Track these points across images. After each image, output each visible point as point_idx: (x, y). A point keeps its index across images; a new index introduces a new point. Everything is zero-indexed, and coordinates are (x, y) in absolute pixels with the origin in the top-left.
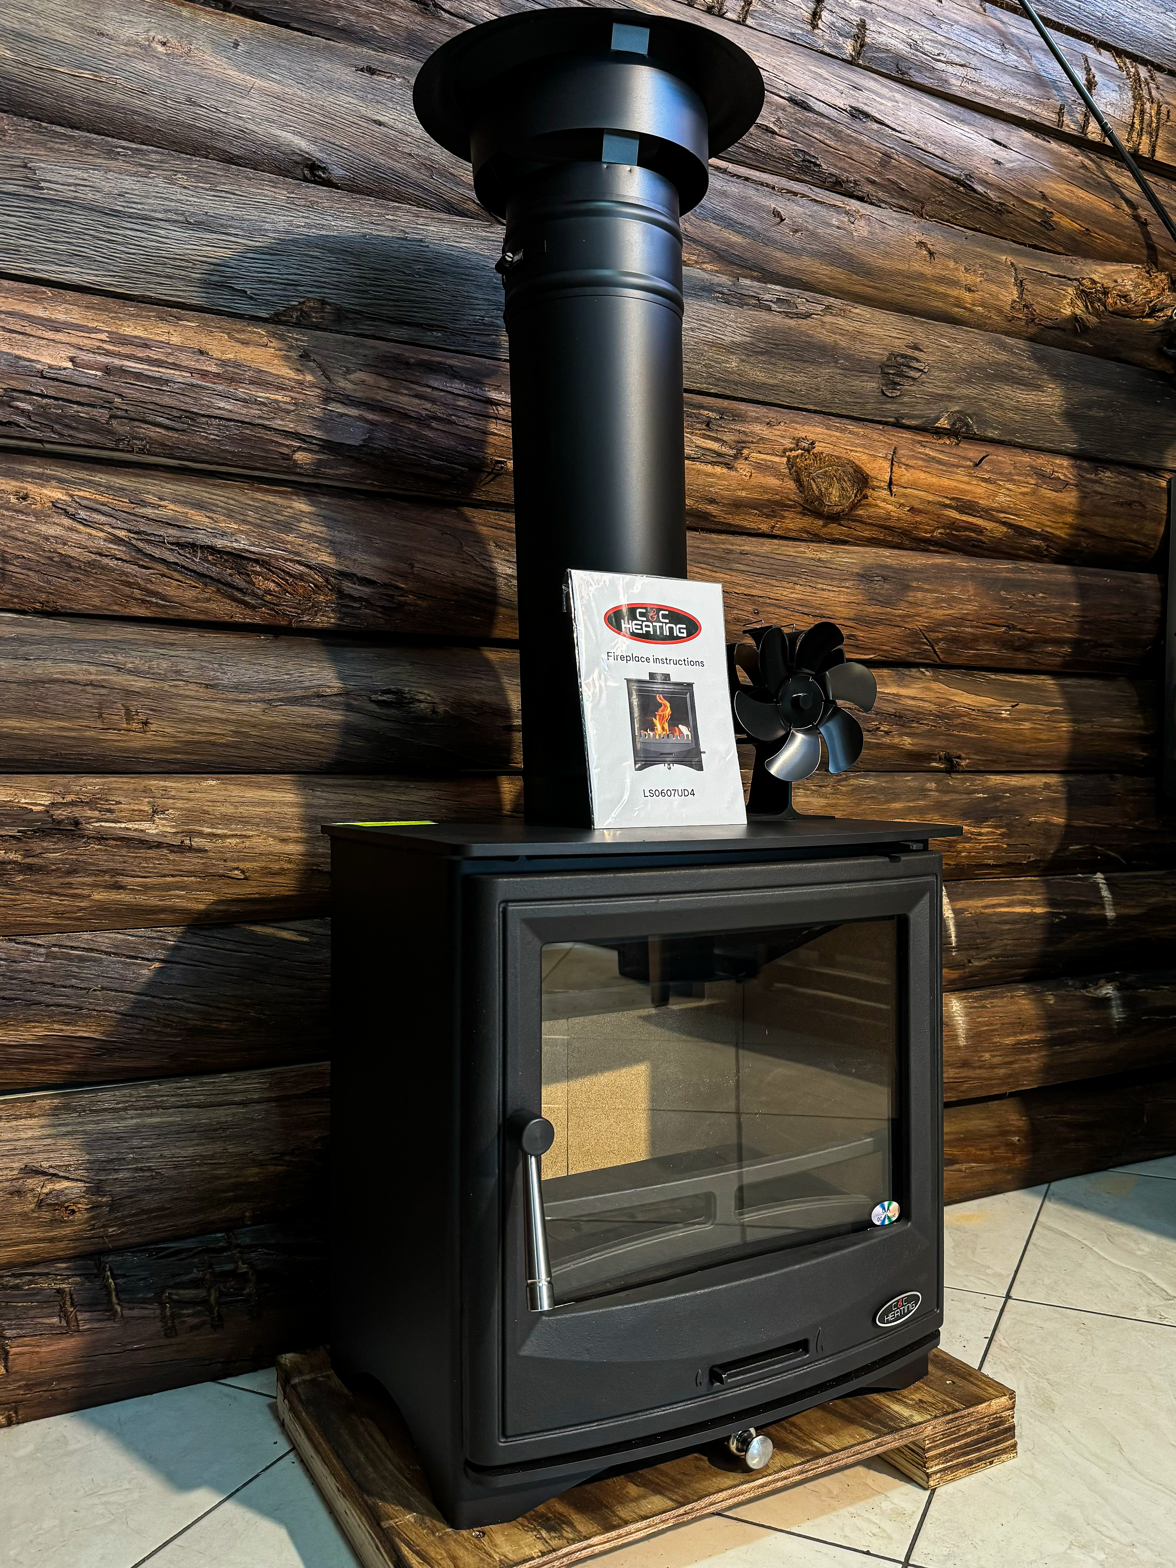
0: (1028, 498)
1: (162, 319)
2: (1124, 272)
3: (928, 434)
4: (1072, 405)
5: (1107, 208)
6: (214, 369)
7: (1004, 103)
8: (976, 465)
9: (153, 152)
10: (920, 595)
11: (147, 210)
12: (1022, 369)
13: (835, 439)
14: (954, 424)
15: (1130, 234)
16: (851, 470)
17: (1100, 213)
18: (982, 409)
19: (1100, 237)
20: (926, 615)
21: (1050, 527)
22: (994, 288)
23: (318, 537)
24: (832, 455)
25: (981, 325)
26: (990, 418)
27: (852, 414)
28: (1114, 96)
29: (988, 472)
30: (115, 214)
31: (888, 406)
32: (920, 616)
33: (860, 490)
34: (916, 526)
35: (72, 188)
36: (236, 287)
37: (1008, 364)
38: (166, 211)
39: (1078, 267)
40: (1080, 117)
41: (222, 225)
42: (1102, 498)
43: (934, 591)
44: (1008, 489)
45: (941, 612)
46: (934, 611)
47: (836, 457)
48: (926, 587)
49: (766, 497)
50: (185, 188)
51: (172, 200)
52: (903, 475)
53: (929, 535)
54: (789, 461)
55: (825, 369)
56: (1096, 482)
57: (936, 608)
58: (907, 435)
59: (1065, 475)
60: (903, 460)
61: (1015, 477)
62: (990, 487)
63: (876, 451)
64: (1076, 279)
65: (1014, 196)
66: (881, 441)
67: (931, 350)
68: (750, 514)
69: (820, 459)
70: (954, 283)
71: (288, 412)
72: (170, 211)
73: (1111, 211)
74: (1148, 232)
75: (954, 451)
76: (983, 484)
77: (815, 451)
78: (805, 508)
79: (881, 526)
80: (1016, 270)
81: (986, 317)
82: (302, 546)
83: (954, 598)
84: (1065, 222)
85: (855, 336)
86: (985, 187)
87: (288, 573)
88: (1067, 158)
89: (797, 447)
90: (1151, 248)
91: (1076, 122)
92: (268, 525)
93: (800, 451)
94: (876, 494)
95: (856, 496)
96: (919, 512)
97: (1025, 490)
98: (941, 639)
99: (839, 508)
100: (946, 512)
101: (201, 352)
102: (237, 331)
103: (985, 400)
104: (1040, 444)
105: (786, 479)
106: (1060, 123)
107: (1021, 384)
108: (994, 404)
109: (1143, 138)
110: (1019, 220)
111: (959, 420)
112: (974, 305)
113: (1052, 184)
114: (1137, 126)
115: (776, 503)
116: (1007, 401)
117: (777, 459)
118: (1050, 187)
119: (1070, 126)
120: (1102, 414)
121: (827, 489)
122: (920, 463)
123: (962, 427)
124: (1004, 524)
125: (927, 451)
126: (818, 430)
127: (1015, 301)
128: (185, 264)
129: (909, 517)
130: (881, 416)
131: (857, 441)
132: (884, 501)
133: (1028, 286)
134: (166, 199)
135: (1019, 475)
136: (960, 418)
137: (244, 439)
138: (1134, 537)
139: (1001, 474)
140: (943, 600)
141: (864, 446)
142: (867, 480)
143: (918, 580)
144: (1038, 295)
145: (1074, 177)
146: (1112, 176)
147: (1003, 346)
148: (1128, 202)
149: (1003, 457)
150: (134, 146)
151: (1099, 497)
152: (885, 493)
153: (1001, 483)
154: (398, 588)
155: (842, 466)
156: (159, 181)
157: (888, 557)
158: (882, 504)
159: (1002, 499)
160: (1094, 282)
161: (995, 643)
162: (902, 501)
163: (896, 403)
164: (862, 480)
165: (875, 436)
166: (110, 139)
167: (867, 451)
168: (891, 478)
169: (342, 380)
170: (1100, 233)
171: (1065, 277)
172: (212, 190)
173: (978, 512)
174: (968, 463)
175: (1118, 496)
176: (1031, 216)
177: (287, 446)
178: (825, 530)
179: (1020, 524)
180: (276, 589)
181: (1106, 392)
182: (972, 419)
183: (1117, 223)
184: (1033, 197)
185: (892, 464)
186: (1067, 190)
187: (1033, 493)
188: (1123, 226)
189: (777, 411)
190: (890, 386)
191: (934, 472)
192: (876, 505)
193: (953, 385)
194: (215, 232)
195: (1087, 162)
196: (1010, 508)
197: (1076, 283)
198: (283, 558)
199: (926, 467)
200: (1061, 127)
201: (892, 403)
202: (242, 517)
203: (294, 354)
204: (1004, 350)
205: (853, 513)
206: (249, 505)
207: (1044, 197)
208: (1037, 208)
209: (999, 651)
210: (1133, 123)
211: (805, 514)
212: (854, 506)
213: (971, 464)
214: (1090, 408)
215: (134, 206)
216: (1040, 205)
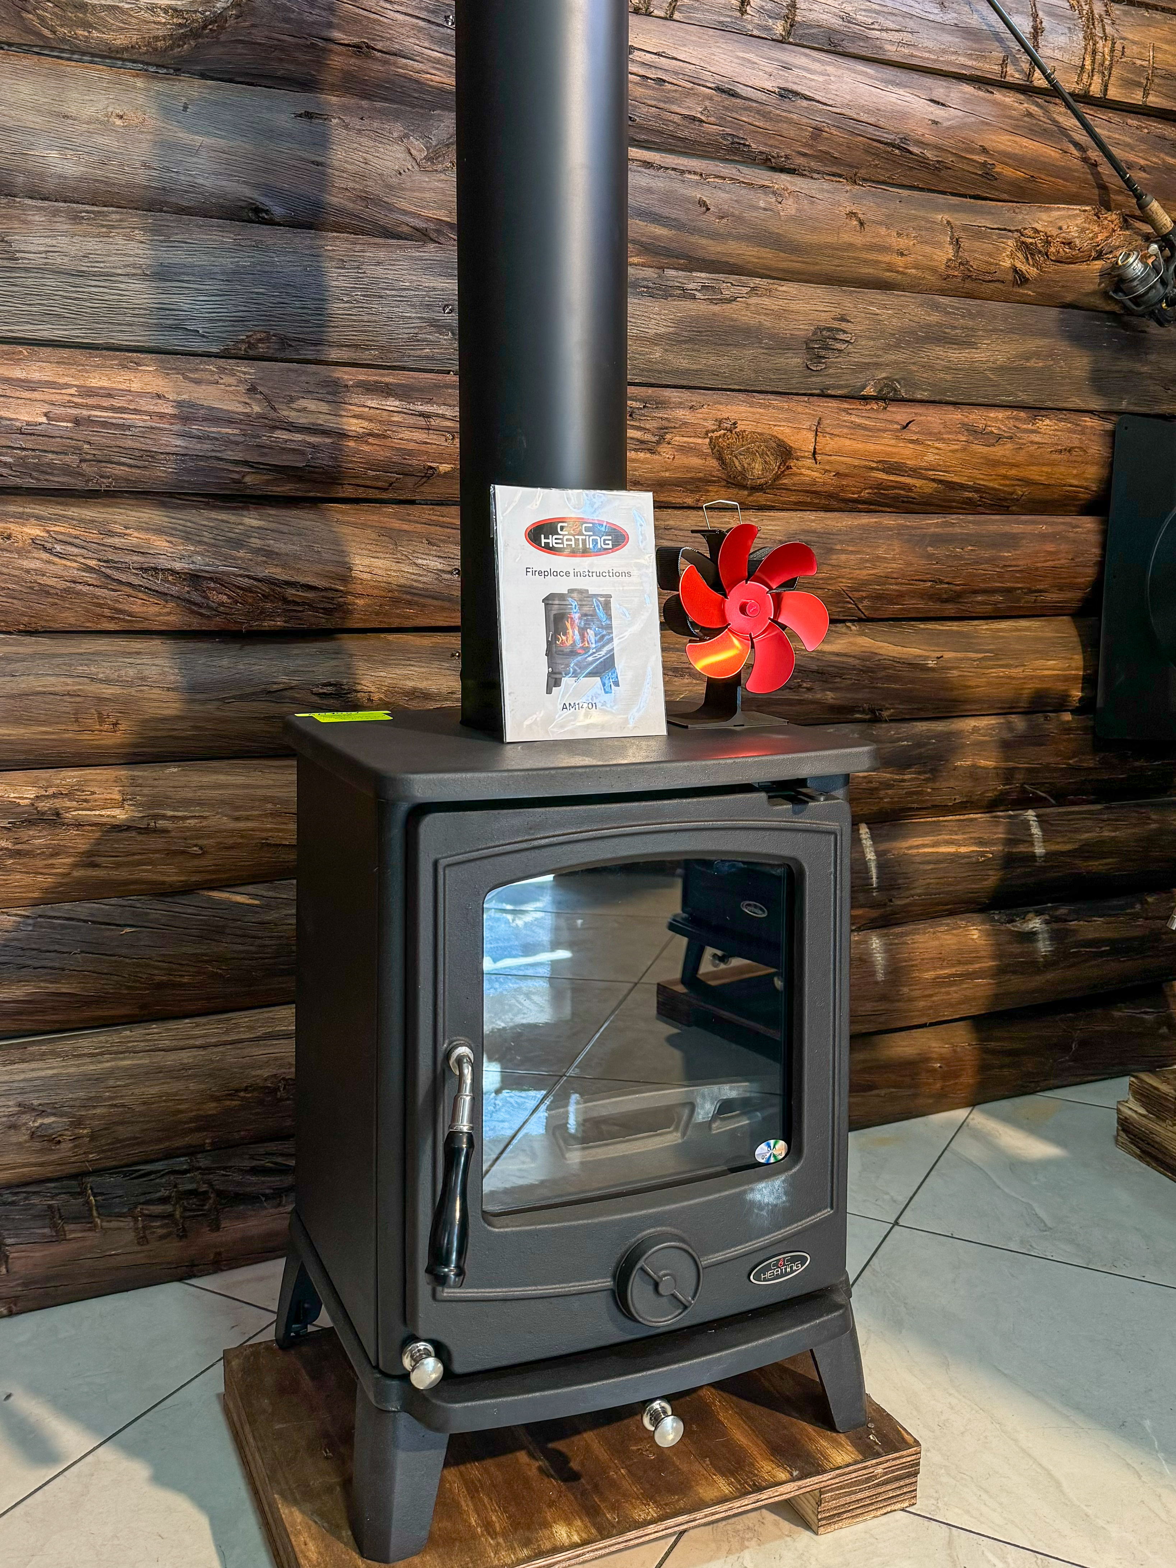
0: (959, 455)
1: (124, 367)
2: (1069, 217)
3: (855, 401)
4: (1009, 359)
5: (1053, 154)
6: (170, 411)
7: (942, 62)
8: (905, 427)
9: (113, 212)
10: (843, 557)
11: (111, 267)
12: (955, 328)
13: (758, 416)
14: (881, 390)
15: (1079, 177)
16: (774, 445)
17: (1047, 160)
18: (911, 372)
19: (1046, 182)
20: (851, 576)
21: (983, 479)
22: (928, 249)
23: (266, 550)
24: (754, 432)
25: (913, 287)
26: (918, 380)
27: (776, 389)
28: (1062, 40)
29: (916, 433)
30: (81, 274)
31: (813, 379)
32: (843, 578)
33: (784, 462)
34: (843, 488)
35: (43, 255)
36: (189, 327)
37: (939, 325)
38: (125, 266)
39: (1020, 217)
40: (1026, 66)
41: (175, 274)
42: (1039, 448)
43: (858, 552)
44: (937, 448)
45: (865, 572)
46: (858, 572)
47: (758, 433)
48: (850, 548)
49: (689, 475)
50: (142, 242)
51: (130, 256)
52: (828, 444)
53: (856, 496)
54: (711, 442)
55: (749, 350)
56: (1033, 431)
57: (860, 569)
58: (834, 404)
59: (999, 428)
60: (828, 430)
61: (945, 436)
62: (918, 447)
63: (800, 423)
64: (1017, 231)
65: (952, 153)
66: (806, 414)
67: (858, 319)
68: (674, 491)
69: (743, 437)
70: (884, 249)
71: (237, 443)
72: (128, 266)
73: (1058, 156)
74: (1099, 173)
75: (881, 416)
76: (911, 446)
77: (737, 430)
78: (728, 482)
79: (807, 491)
80: (952, 228)
81: (920, 278)
82: (251, 560)
83: (878, 558)
84: (1008, 172)
85: (778, 315)
86: (920, 147)
87: (238, 587)
88: (1011, 108)
89: (720, 428)
90: (1103, 187)
91: (1021, 71)
92: (221, 543)
93: (722, 432)
94: (800, 463)
95: (779, 468)
96: (846, 475)
97: (956, 447)
98: (865, 598)
99: (763, 481)
100: (873, 474)
101: (159, 396)
102: (191, 371)
103: (914, 363)
104: (973, 400)
105: (709, 458)
106: (1004, 74)
107: (954, 344)
108: (924, 367)
109: (1095, 78)
110: (959, 174)
111: (886, 385)
112: (906, 268)
113: (993, 137)
114: (1088, 67)
115: (700, 480)
116: (938, 361)
117: (699, 441)
118: (992, 140)
119: (1014, 75)
120: (1041, 364)
121: (749, 464)
122: (845, 431)
123: (889, 393)
124: (934, 480)
125: (853, 418)
126: (742, 408)
127: (950, 260)
128: (143, 312)
129: (835, 481)
130: (806, 389)
131: (780, 416)
132: (809, 468)
133: (965, 244)
134: (125, 255)
135: (949, 433)
136: (889, 383)
137: (197, 471)
138: (1075, 482)
139: (930, 434)
140: (867, 561)
141: (787, 420)
142: (790, 452)
143: (841, 542)
144: (975, 251)
145: (1017, 127)
146: (1061, 119)
147: (936, 307)
148: (1076, 144)
149: (933, 417)
150: (96, 209)
151: (1036, 446)
152: (810, 462)
153: (929, 443)
154: (337, 590)
155: (765, 441)
156: (120, 240)
157: (813, 521)
158: (808, 472)
159: (931, 458)
160: (1037, 231)
161: (922, 598)
162: (827, 468)
163: (821, 376)
164: (785, 453)
165: (800, 409)
166: (74, 205)
167: (790, 425)
168: (815, 448)
169: (284, 407)
170: (1047, 178)
171: (1005, 229)
172: (165, 241)
173: (906, 472)
174: (896, 426)
175: (1057, 444)
176: (971, 169)
177: (236, 472)
178: (751, 498)
179: (950, 480)
180: (229, 601)
181: (1046, 341)
182: (900, 384)
183: (1063, 167)
184: (972, 151)
185: (816, 435)
186: (1009, 141)
187: (964, 450)
188: (1070, 169)
189: (700, 394)
190: (815, 361)
191: (860, 438)
192: (801, 474)
193: (880, 353)
194: (170, 281)
195: (1034, 109)
196: (940, 465)
197: (1016, 235)
198: (234, 575)
199: (851, 434)
200: (1005, 77)
201: (817, 376)
202: (198, 538)
203: (242, 388)
204: (937, 311)
205: (777, 483)
206: (205, 526)
207: (984, 150)
208: (978, 162)
209: (926, 604)
210: (1083, 65)
211: (729, 487)
212: (777, 477)
213: (899, 427)
214: (1028, 359)
215: (97, 265)
216: (981, 159)
